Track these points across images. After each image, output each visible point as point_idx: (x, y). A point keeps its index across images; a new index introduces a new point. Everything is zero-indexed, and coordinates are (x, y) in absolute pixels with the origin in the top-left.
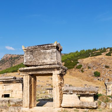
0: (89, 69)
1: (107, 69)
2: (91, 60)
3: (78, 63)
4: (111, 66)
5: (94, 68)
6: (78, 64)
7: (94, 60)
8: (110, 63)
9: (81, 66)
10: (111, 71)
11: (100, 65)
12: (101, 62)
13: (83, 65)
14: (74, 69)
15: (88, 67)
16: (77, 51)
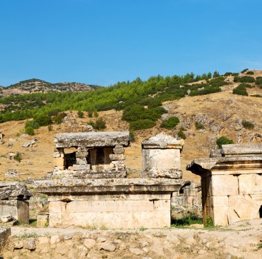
0: (201, 130)
1: (248, 131)
2: (201, 106)
3: (164, 112)
4: (256, 122)
5: (214, 128)
6: (165, 116)
7: (208, 104)
8: (254, 116)
9: (176, 121)
10: (259, 136)
11: (227, 118)
12: (229, 111)
13: (181, 119)
14: (154, 129)
15: (197, 124)
16: (139, 79)
